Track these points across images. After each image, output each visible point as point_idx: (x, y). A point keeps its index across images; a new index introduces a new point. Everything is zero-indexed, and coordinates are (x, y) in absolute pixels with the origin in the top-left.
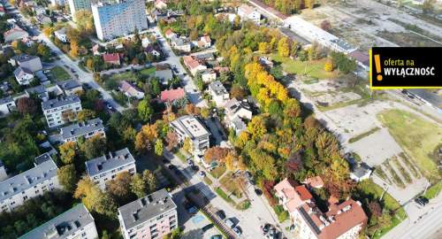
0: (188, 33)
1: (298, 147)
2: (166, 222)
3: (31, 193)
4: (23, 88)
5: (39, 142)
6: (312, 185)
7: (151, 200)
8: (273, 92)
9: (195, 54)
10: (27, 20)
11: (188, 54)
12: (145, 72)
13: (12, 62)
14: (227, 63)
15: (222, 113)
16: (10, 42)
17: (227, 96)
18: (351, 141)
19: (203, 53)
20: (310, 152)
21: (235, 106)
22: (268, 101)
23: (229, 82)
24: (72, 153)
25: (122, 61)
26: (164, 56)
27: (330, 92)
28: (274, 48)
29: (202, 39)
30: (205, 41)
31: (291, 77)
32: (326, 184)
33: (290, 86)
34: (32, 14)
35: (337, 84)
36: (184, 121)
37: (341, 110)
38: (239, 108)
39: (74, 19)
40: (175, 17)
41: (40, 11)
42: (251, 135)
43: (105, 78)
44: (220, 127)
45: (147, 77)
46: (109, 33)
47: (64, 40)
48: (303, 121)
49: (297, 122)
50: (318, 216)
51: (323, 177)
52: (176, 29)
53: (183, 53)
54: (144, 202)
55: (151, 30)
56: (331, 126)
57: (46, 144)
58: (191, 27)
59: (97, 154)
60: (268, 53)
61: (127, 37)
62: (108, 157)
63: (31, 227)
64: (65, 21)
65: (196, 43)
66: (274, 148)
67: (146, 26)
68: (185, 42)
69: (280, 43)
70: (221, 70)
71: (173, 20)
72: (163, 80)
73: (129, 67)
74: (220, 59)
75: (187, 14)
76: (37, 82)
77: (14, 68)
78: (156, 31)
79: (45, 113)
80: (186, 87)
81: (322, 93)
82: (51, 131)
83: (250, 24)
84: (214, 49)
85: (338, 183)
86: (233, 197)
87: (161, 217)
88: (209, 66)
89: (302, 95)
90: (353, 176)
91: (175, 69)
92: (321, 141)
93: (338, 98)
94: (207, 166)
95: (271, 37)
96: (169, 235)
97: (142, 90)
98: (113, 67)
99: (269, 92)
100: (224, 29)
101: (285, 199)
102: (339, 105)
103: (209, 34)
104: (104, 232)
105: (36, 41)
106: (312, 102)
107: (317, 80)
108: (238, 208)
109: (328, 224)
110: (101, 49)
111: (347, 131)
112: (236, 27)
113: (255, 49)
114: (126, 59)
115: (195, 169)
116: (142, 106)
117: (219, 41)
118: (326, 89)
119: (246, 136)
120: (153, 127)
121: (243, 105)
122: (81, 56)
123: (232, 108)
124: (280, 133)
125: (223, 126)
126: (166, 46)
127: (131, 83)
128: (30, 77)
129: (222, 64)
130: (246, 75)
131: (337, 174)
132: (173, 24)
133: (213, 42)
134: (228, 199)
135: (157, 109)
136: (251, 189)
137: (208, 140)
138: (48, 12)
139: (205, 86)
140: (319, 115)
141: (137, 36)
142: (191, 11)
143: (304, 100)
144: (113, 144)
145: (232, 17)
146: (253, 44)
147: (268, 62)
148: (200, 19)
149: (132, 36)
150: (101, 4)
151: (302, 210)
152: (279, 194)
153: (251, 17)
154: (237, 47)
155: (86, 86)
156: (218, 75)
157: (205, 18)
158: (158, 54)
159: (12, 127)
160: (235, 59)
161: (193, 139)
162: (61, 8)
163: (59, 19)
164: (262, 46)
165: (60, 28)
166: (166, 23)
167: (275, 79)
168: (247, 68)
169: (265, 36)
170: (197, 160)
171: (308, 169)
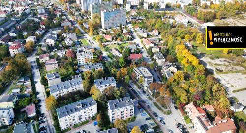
0: (146, 28)
1: (201, 89)
2: (129, 111)
3: (71, 90)
4: (68, 47)
5: (75, 70)
6: (207, 109)
7: (122, 100)
8: (190, 61)
9: (149, 39)
10: (71, 18)
11: (145, 38)
12: (123, 45)
13: (64, 35)
14: (166, 44)
15: (160, 68)
16: (64, 26)
17: (164, 60)
18: (234, 91)
19: (153, 38)
20: (208, 93)
21: (168, 65)
22: (187, 65)
23: (166, 54)
24: (89, 75)
25: (113, 39)
26: (133, 38)
27: (225, 64)
28: (194, 39)
29: (154, 31)
30: (155, 32)
31: (203, 55)
32: (215, 110)
33: (201, 59)
34: (73, 15)
35: (230, 61)
36: (141, 69)
37: (230, 75)
38: (170, 66)
39: (92, 18)
40: (141, 19)
41: (77, 13)
42: (175, 80)
43: (105, 46)
44: (159, 75)
45: (124, 47)
46: (107, 25)
47: (87, 27)
48: (206, 77)
49: (203, 77)
50: (207, 122)
51: (214, 106)
52: (140, 26)
53: (143, 38)
54: (119, 101)
55: (127, 25)
56: (223, 82)
57: (77, 72)
58: (148, 25)
59: (99, 77)
60: (190, 41)
61: (115, 28)
62: (104, 79)
63: (70, 103)
64: (87, 19)
65: (150, 33)
66: (187, 88)
67: (125, 23)
68: (144, 32)
69: (198, 36)
70: (162, 47)
71: (139, 21)
72: (131, 49)
73: (116, 42)
74: (162, 42)
75: (147, 18)
76: (74, 45)
77: (65, 38)
78: (130, 26)
79: (78, 58)
80: (143, 54)
81: (220, 65)
82: (80, 67)
83: (181, 25)
84: (160, 37)
85: (222, 110)
86: (162, 108)
87: (127, 108)
88: (156, 45)
89: (208, 64)
90: (232, 108)
91: (138, 45)
92: (215, 88)
93: (230, 68)
94: (150, 92)
95: (193, 33)
96: (130, 118)
97: (121, 53)
98: (108, 41)
99: (188, 60)
100: (166, 27)
101: (190, 112)
102: (229, 72)
103: (158, 29)
104: (100, 112)
105: (74, 27)
106: (213, 69)
107: (218, 58)
108: (165, 113)
109: (212, 126)
110: (104, 33)
111: (232, 86)
112: (173, 26)
113: (183, 38)
114: (114, 38)
115: (144, 92)
116: (121, 60)
117: (163, 33)
118: (223, 63)
119: (172, 80)
120: (126, 69)
121: (172, 65)
122: (94, 35)
123: (166, 66)
124: (192, 81)
125: (161, 74)
126: (135, 34)
127: (117, 50)
128: (72, 42)
129: (164, 44)
130: (176, 50)
131: (222, 105)
132: (139, 23)
133: (159, 33)
134: (160, 109)
135: (128, 63)
136: (172, 106)
137: (152, 79)
138: (80, 14)
139: (153, 54)
140: (216, 76)
141: (121, 28)
142: (149, 17)
143: (208, 67)
144: (106, 74)
145: (171, 21)
146: (182, 35)
147: (189, 45)
148: (153, 21)
149: (118, 28)
150: (105, 11)
151: (199, 118)
152: (187, 110)
153: (182, 21)
154: (172, 36)
155: (95, 49)
156: (160, 49)
157: (156, 21)
158: (130, 37)
159: (64, 63)
160: (170, 42)
161: (145, 77)
162: (86, 12)
163: (85, 18)
164: (187, 37)
165: (85, 22)
166: (136, 22)
167: (193, 54)
168: (177, 47)
169: (189, 32)
170: (146, 88)
171: (205, 100)
